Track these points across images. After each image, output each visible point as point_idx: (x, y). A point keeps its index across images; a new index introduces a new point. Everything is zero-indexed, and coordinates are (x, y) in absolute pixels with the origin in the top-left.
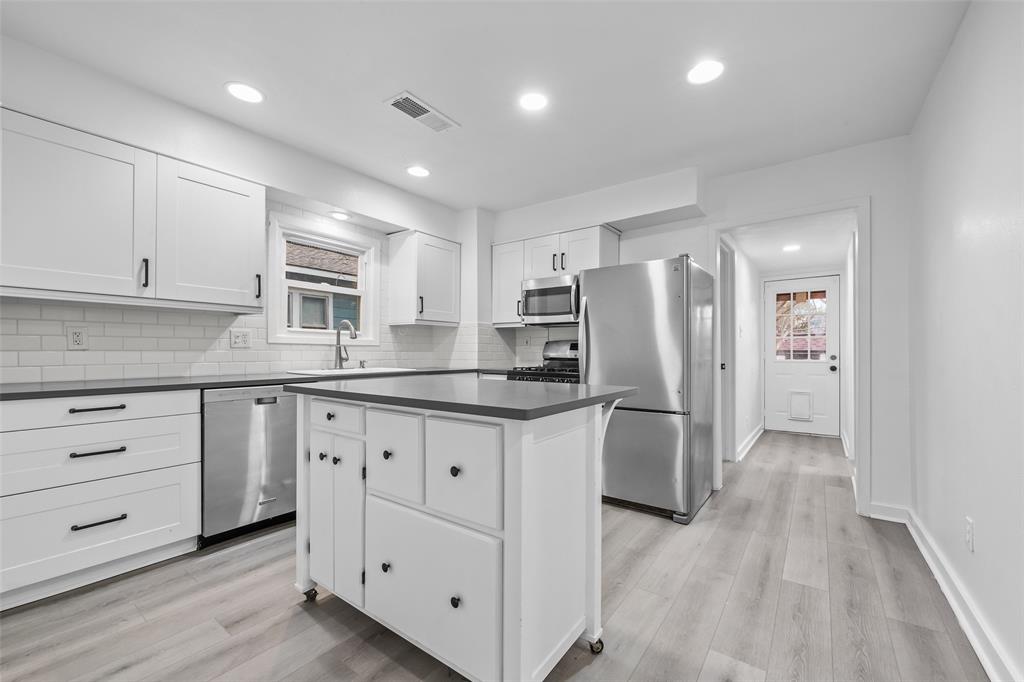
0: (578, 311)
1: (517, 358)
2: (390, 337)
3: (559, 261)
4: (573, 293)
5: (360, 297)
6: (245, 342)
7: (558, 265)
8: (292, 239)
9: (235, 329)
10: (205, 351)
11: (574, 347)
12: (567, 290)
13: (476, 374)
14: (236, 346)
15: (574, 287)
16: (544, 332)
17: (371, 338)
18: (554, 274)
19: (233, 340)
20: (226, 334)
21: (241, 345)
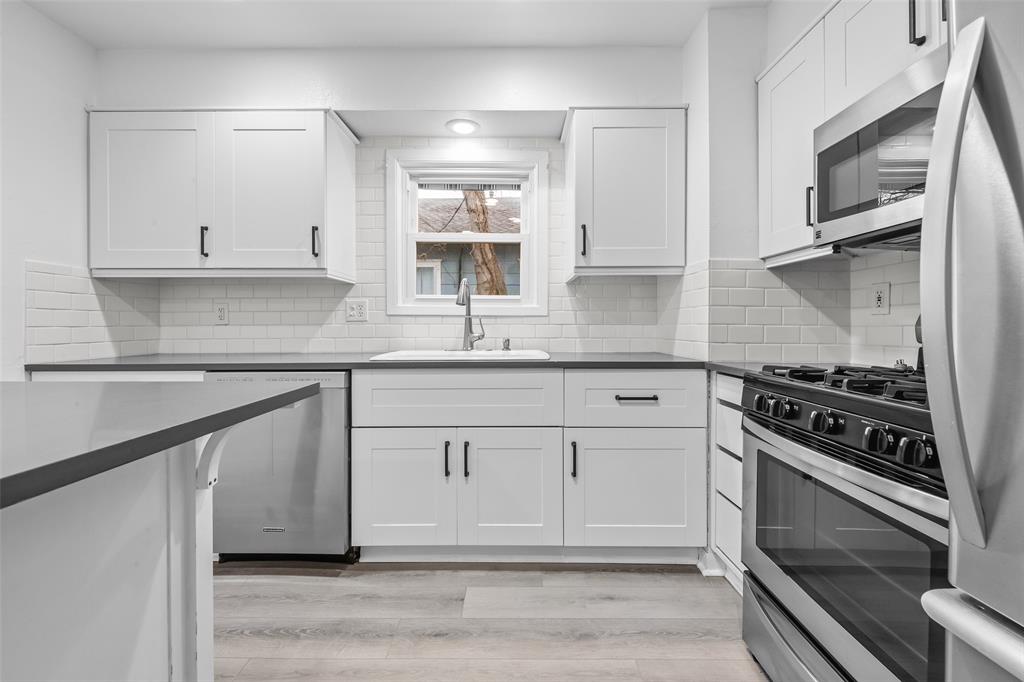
1: (854, 340)
2: (567, 301)
5: (519, 244)
6: (361, 314)
8: (423, 180)
9: (352, 300)
10: (321, 325)
13: (703, 373)
14: (352, 319)
17: (535, 305)
19: (349, 311)
20: (341, 306)
21: (357, 318)
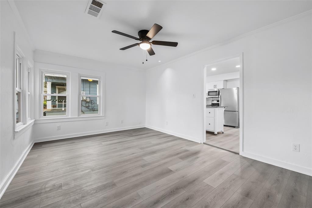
0: (219, 95)
3: (215, 86)
4: (218, 92)
7: (215, 87)
11: (218, 101)
12: (217, 91)
15: (218, 91)
16: (212, 98)
18: (214, 88)
